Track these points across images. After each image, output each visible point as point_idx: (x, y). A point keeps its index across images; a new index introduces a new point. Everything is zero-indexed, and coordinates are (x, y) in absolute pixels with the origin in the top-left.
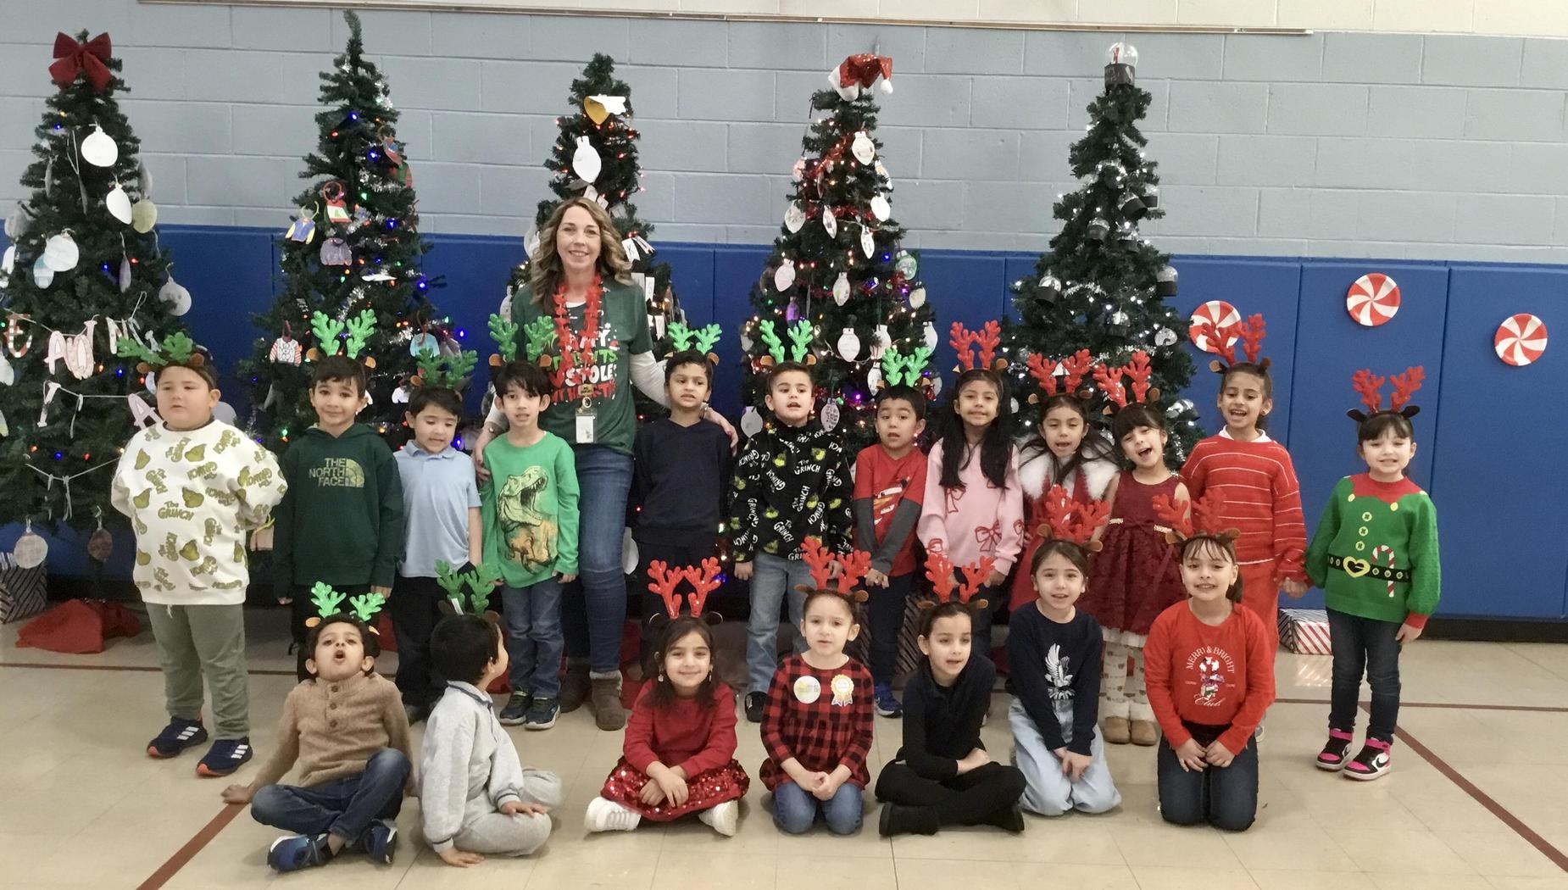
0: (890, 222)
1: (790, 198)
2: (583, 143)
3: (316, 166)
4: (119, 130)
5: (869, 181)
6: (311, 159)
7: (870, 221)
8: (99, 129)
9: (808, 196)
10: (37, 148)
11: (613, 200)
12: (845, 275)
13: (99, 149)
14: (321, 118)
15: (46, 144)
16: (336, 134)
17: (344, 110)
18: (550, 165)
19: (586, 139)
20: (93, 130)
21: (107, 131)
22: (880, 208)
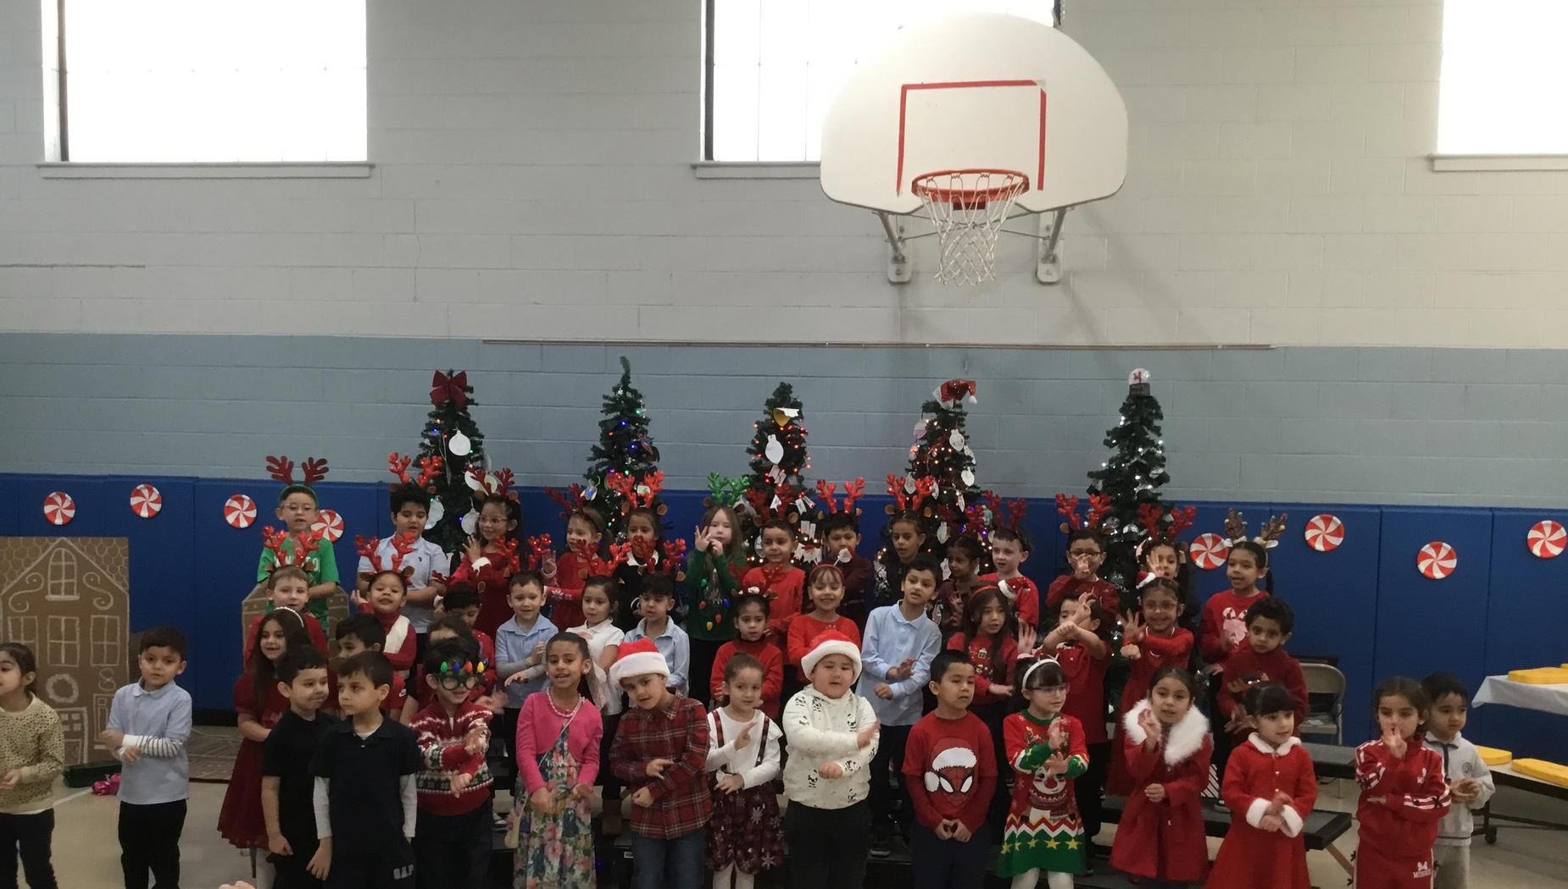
0: (974, 486)
1: (907, 470)
2: (772, 439)
3: (598, 453)
4: (470, 430)
5: (960, 461)
6: (594, 448)
7: (961, 485)
8: (459, 432)
9: (921, 469)
10: (422, 445)
11: (789, 473)
12: (945, 523)
13: (460, 445)
14: (603, 424)
15: (427, 441)
16: (611, 434)
17: (616, 418)
18: (749, 451)
19: (774, 436)
20: (455, 432)
21: (463, 432)
22: (968, 478)
